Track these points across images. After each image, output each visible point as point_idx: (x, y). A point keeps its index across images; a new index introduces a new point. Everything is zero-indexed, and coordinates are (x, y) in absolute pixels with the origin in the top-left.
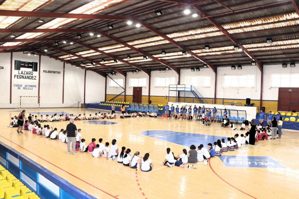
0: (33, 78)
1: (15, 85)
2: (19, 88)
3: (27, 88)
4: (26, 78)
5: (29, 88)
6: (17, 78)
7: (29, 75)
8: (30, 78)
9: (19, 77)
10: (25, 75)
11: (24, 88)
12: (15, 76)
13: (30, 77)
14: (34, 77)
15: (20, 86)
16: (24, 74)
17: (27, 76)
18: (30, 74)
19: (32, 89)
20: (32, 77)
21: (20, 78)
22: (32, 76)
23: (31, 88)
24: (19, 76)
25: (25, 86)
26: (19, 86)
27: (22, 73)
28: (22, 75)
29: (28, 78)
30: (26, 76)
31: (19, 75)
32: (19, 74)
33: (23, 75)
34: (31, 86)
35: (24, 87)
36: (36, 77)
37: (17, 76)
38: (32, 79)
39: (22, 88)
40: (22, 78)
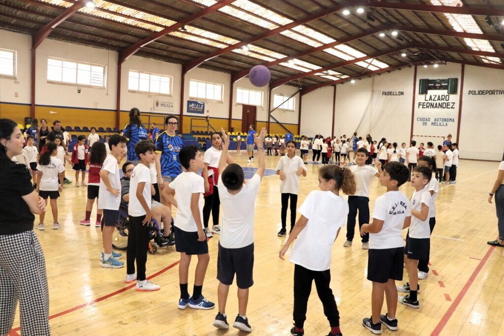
0: (449, 107)
1: (419, 119)
2: (425, 124)
3: (438, 124)
4: (437, 107)
5: (442, 123)
6: (423, 108)
7: (443, 101)
8: (444, 106)
9: (425, 106)
10: (435, 102)
11: (432, 123)
12: (419, 105)
13: (444, 104)
14: (450, 104)
15: (427, 120)
16: (434, 100)
17: (439, 103)
18: (445, 99)
19: (446, 125)
20: (447, 105)
21: (427, 107)
22: (446, 102)
23: (445, 123)
24: (426, 104)
25: (435, 120)
26: (425, 121)
27: (431, 99)
28: (430, 102)
29: (441, 106)
30: (436, 104)
31: (426, 102)
32: (426, 100)
33: (432, 102)
34: (445, 120)
35: (433, 121)
36: (454, 103)
37: (422, 104)
38: (447, 108)
39: (429, 123)
40: (430, 107)
